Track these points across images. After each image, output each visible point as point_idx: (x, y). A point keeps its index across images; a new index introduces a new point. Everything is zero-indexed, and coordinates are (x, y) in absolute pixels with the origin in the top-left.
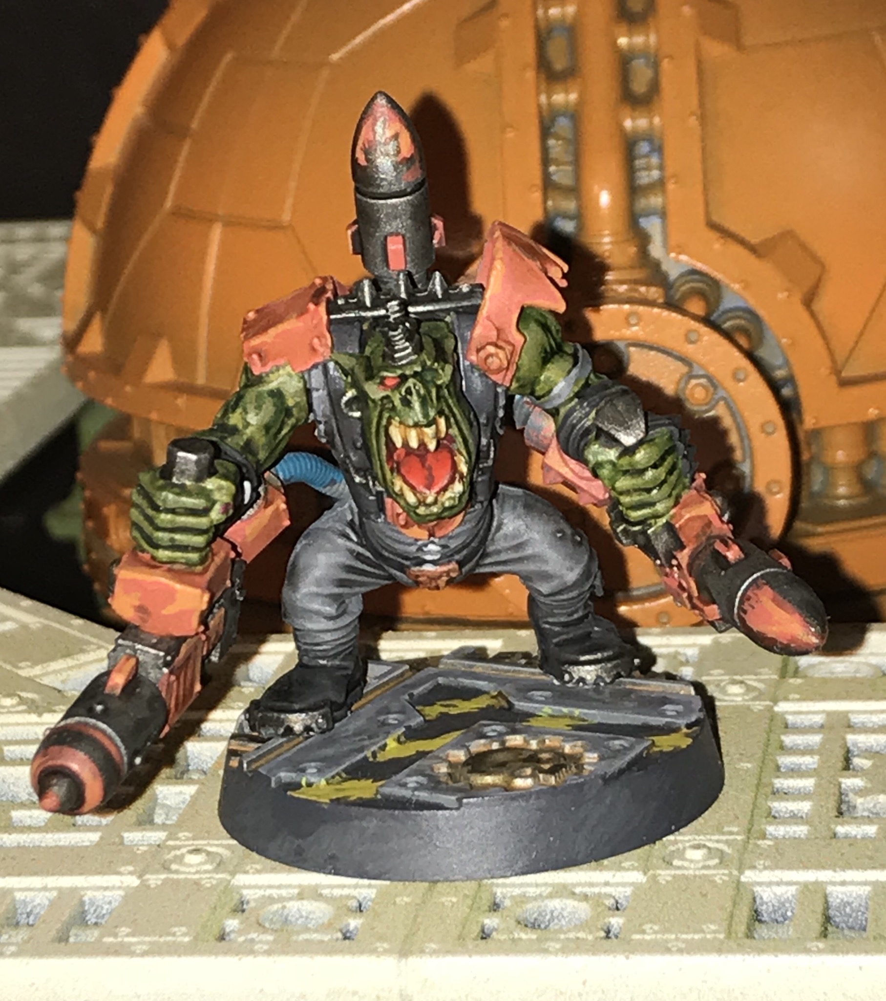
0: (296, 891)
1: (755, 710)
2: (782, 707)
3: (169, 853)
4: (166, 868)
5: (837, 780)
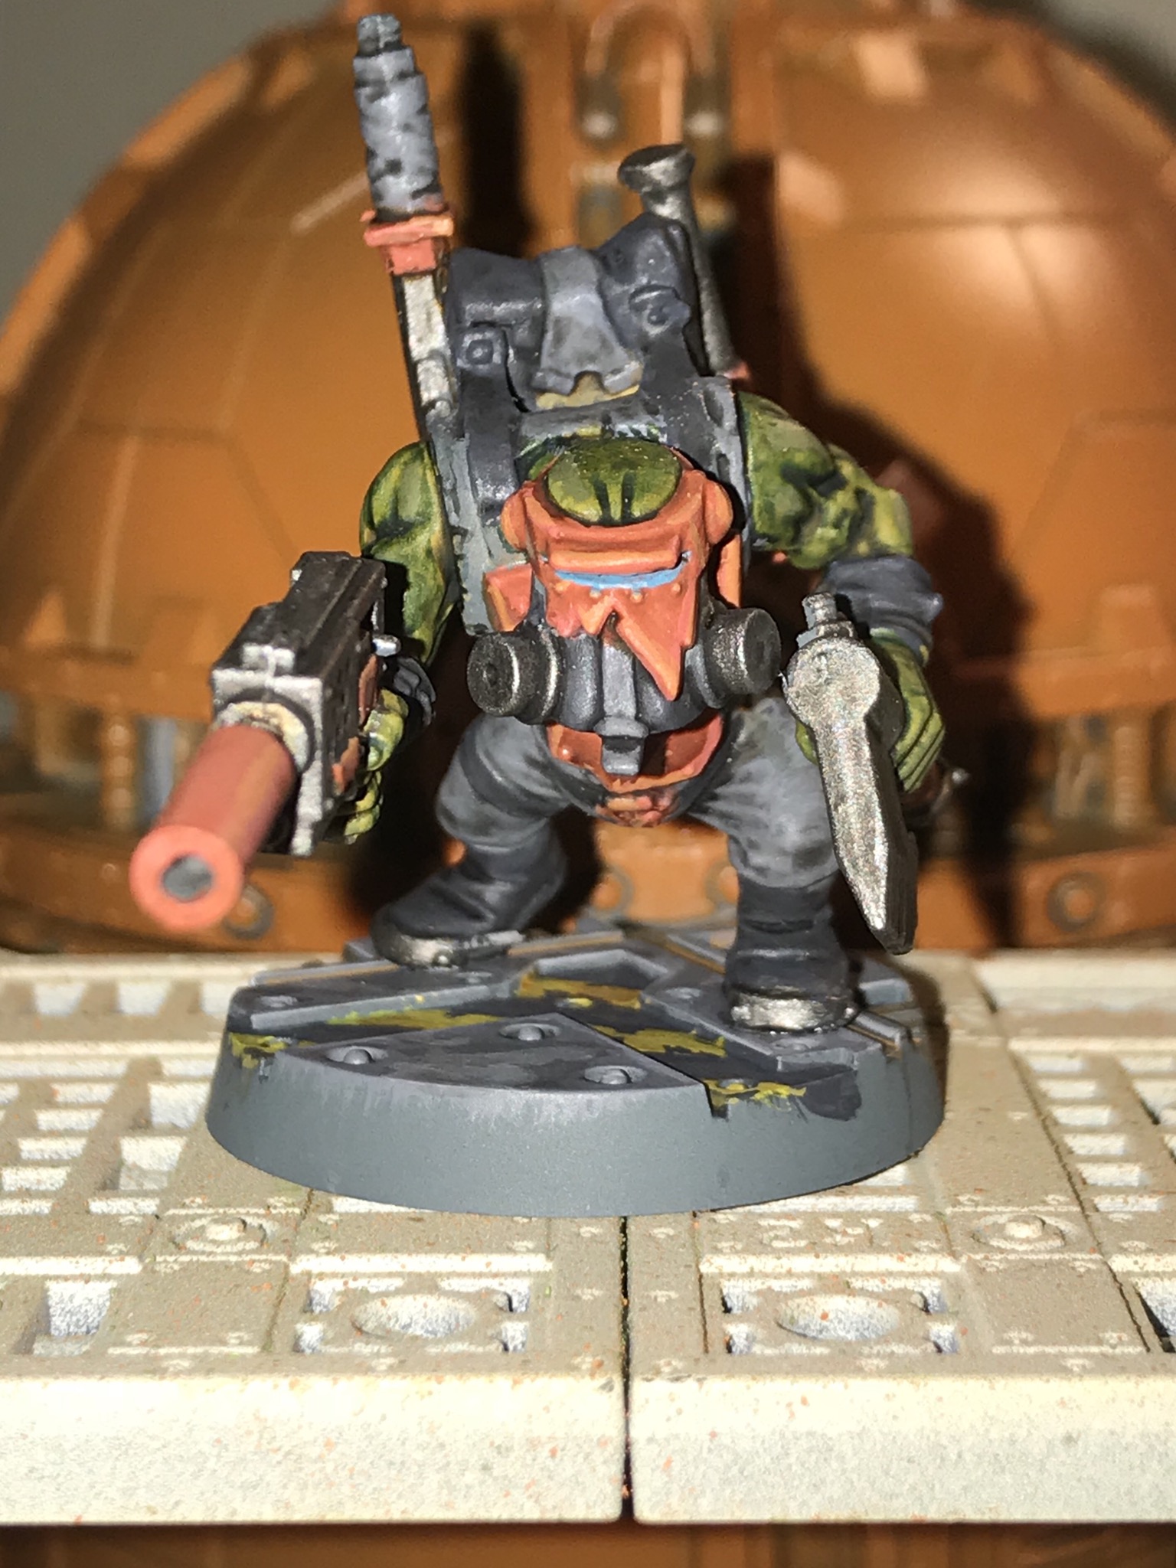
0: (401, 1281)
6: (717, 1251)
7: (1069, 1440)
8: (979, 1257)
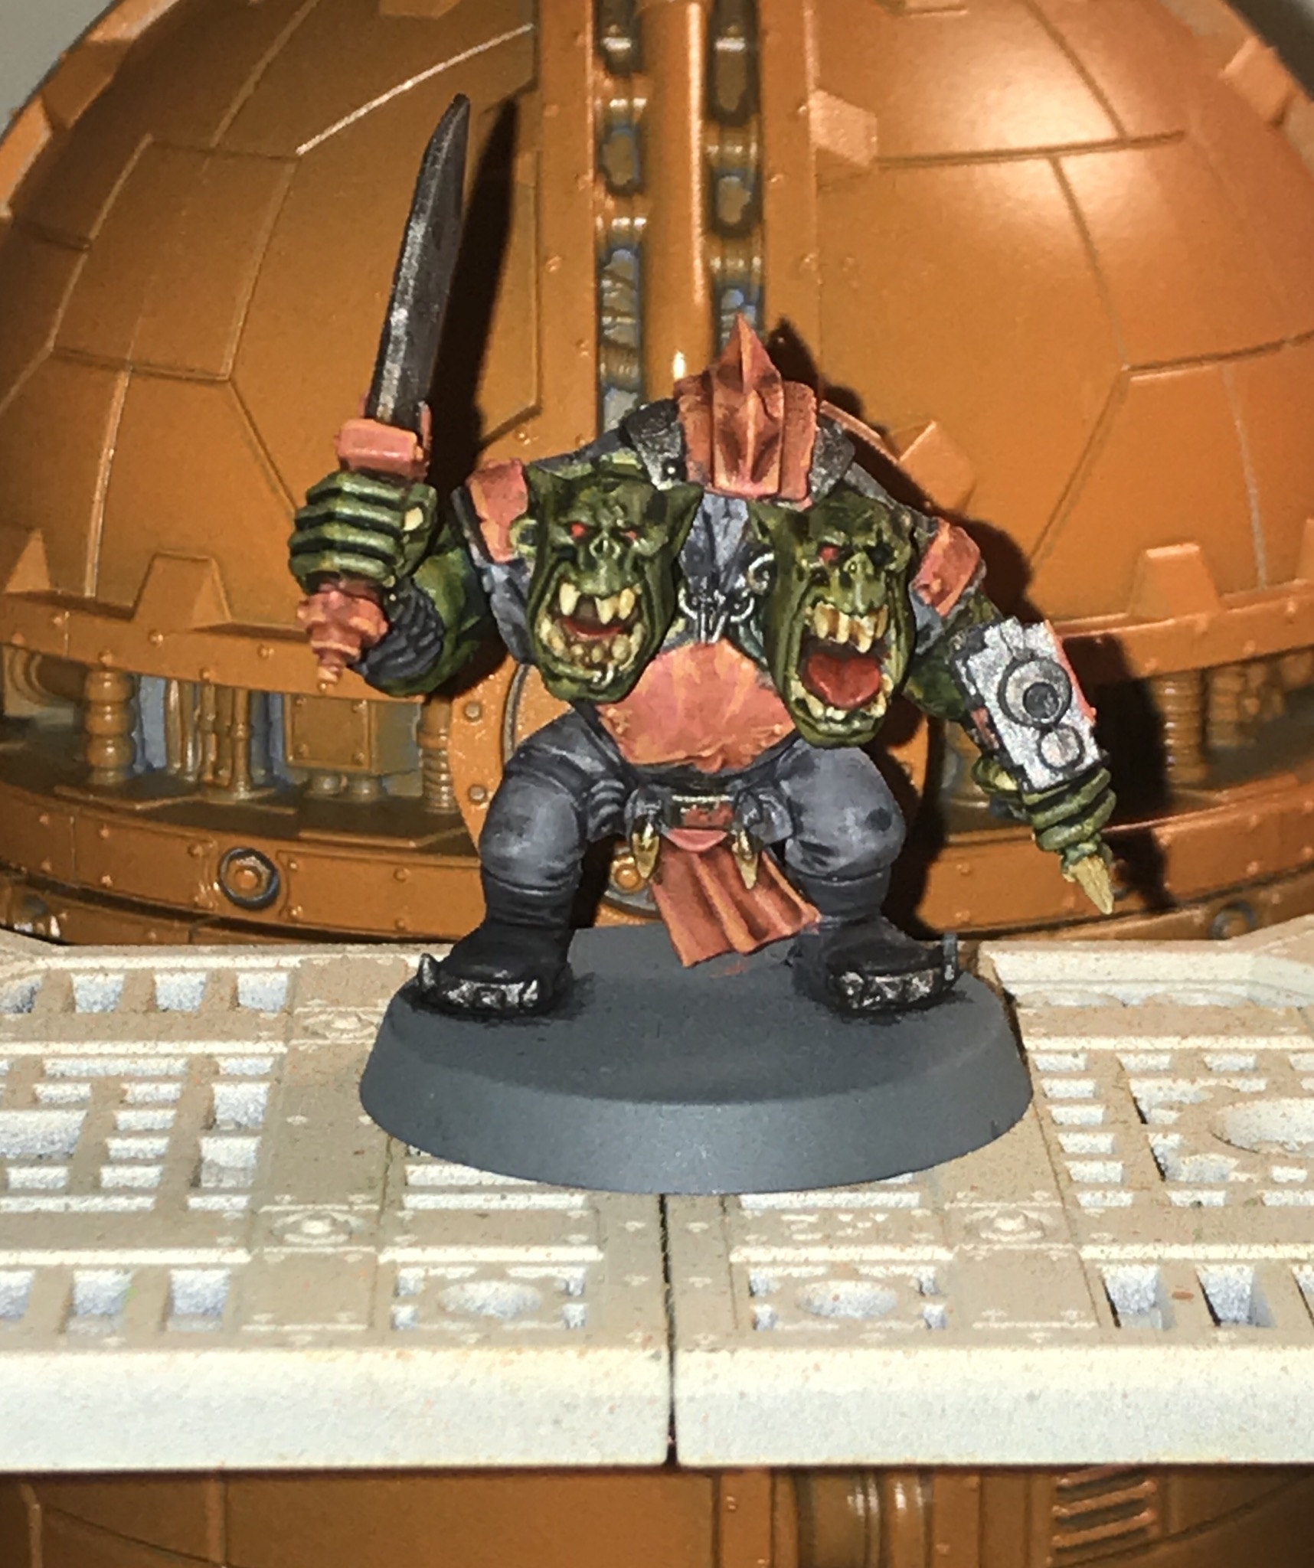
3: (273, 1221)
4: (278, 1239)
6: (746, 1243)
7: (1032, 1398)
8: (968, 1247)
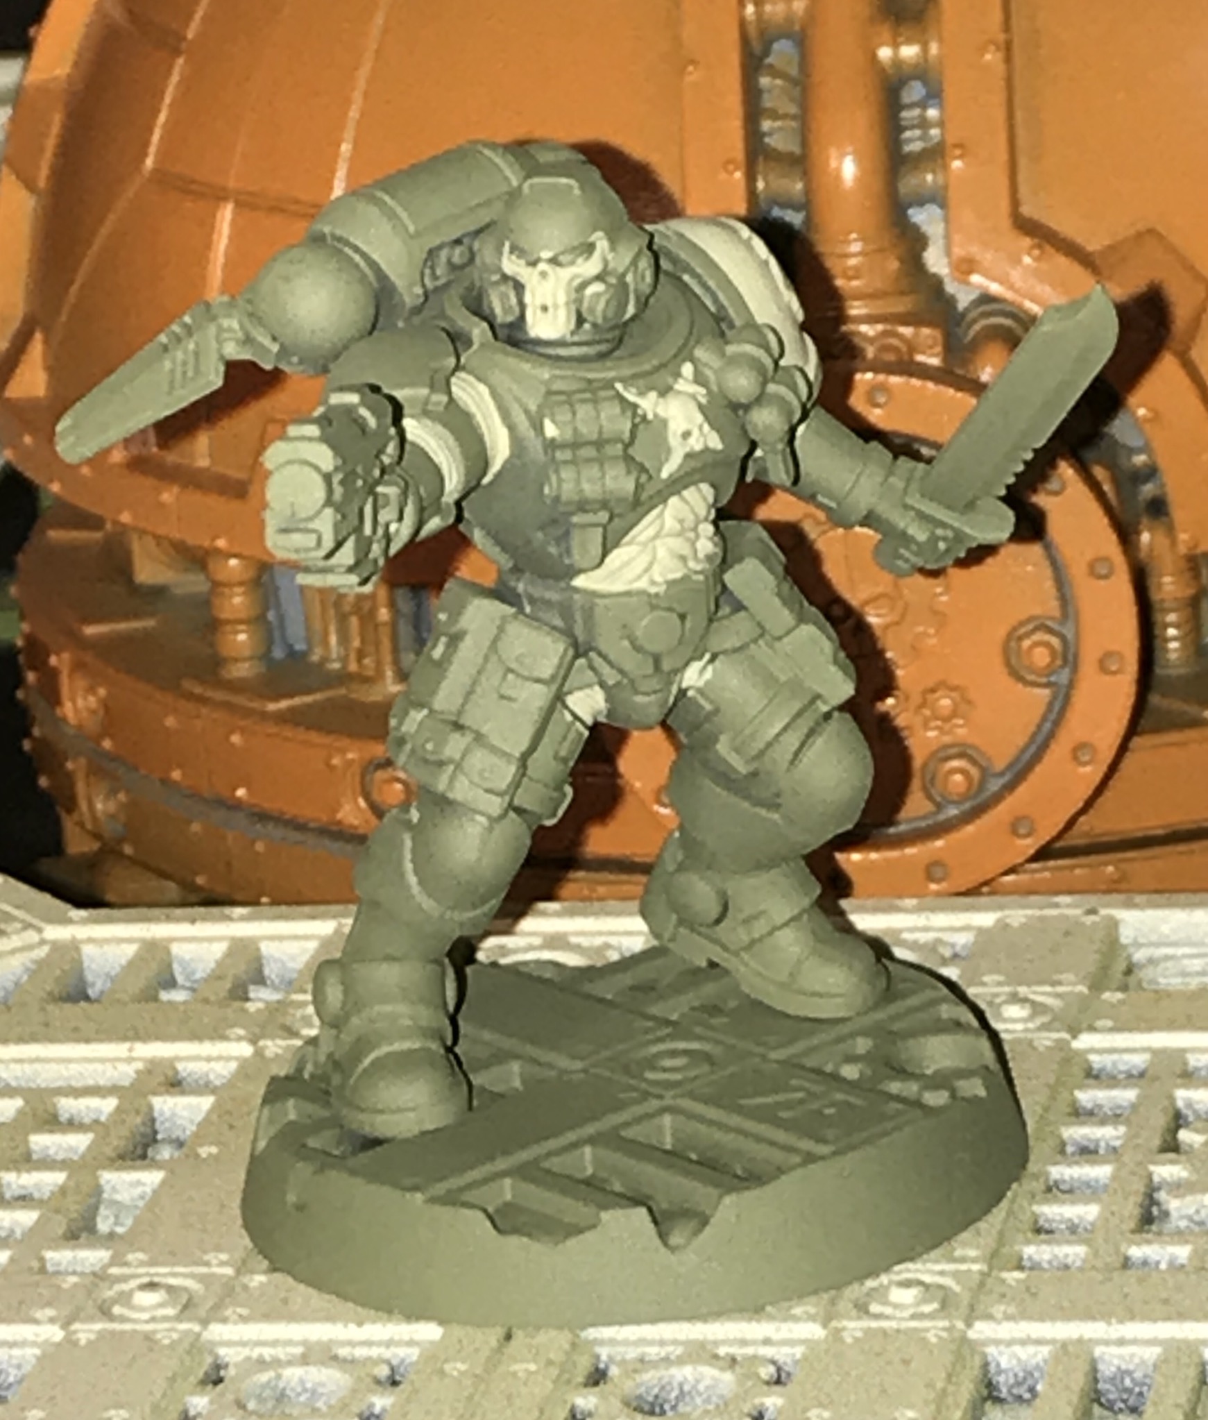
0: (299, 1350)
1: (1041, 1049)
2: (1084, 1041)
3: (110, 1288)
4: (105, 1312)
5: (1146, 1169)
